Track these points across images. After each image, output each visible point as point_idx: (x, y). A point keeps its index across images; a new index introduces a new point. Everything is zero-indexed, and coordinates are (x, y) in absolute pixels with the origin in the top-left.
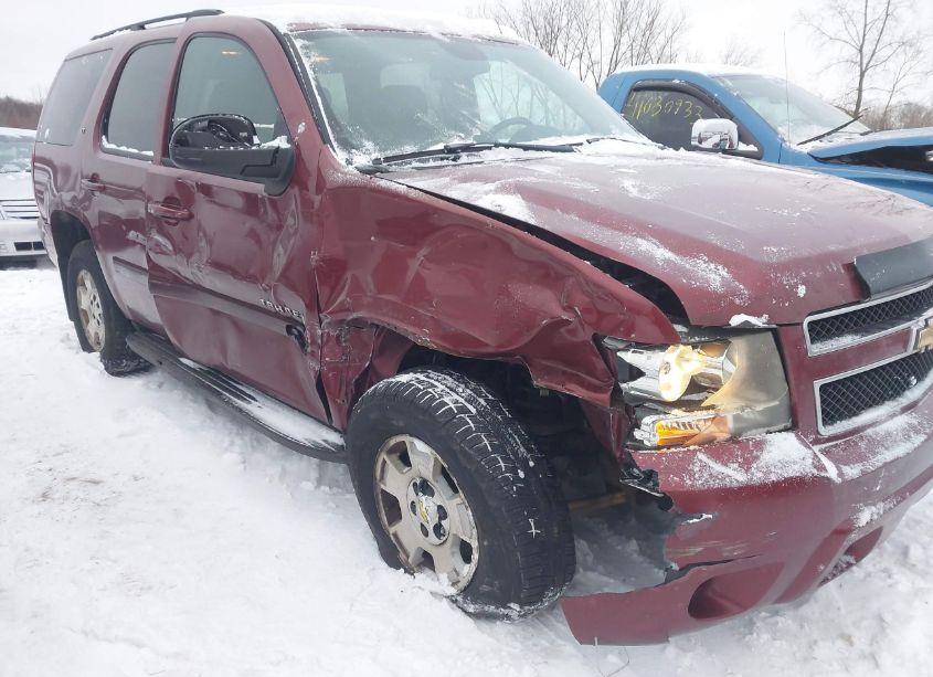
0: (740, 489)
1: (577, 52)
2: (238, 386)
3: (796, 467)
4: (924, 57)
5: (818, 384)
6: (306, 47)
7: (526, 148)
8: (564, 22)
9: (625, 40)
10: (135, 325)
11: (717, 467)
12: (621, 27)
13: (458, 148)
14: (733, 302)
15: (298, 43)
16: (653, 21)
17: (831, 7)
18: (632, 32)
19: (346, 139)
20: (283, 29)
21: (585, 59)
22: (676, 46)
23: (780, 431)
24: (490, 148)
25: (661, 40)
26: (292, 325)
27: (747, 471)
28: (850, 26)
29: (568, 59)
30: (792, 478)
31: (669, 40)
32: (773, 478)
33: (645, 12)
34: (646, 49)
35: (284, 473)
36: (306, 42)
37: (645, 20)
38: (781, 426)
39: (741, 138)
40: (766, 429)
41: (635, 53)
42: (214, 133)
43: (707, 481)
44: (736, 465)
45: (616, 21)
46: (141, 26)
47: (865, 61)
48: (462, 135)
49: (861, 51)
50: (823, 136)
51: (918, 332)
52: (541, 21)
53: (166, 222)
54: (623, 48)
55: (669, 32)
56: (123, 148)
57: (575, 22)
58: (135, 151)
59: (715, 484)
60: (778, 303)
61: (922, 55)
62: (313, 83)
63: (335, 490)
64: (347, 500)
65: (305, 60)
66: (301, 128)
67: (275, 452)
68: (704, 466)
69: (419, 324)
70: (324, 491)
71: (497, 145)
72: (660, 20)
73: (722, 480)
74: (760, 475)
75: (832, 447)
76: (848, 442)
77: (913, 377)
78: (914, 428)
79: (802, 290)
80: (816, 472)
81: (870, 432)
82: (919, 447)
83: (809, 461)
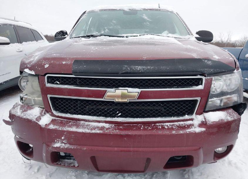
5: (49, 96)
11: (18, 110)
23: (41, 108)
43: (14, 112)
44: (21, 111)
60: (38, 68)
75: (60, 120)
76: (67, 121)
77: (118, 112)
78: (102, 128)
79: (47, 66)
80: (35, 120)
81: (82, 122)
82: (92, 133)
83: (36, 117)
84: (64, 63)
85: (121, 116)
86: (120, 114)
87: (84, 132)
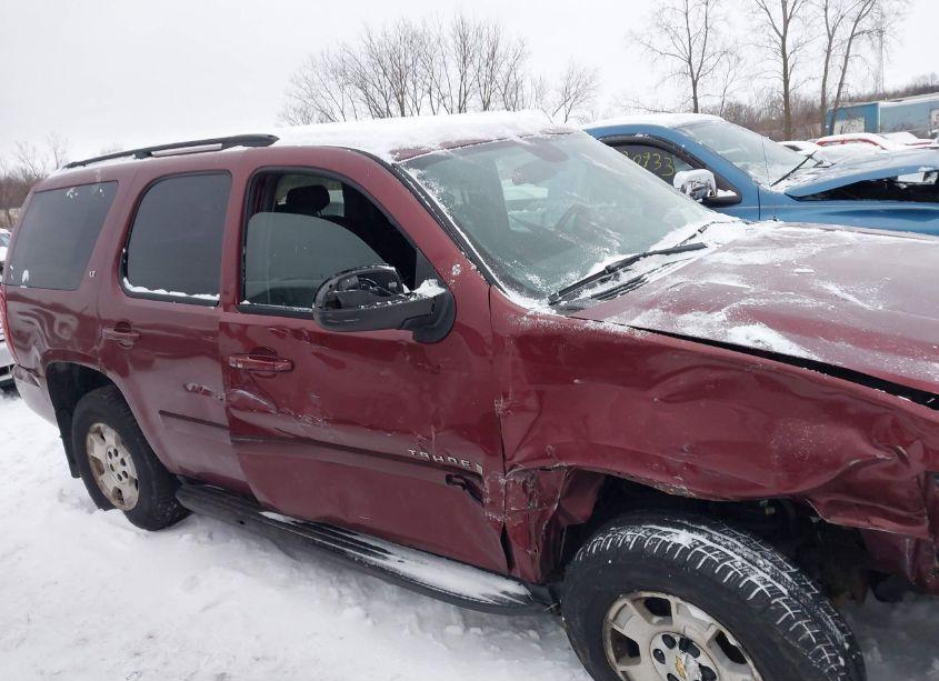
1: (426, 88)
2: (353, 537)
4: (745, 63)
6: (421, 177)
7: (668, 253)
8: (409, 62)
9: (471, 70)
10: (180, 478)
12: (465, 59)
13: (617, 267)
15: (413, 173)
16: (494, 51)
17: (658, 25)
18: (476, 61)
19: (509, 277)
20: (389, 160)
21: (434, 94)
22: (519, 73)
25: (505, 68)
26: (456, 475)
28: (677, 41)
29: (419, 97)
31: (512, 68)
34: (492, 78)
35: (421, 621)
36: (419, 172)
37: (486, 50)
41: (482, 83)
42: (366, 289)
45: (458, 54)
46: (147, 153)
47: (695, 72)
48: (606, 249)
49: (690, 62)
52: (387, 62)
53: (256, 375)
54: (470, 79)
55: (511, 60)
56: (162, 292)
57: (419, 60)
58: (183, 295)
61: (742, 62)
62: (450, 218)
63: (487, 630)
64: (505, 638)
65: (429, 192)
66: (456, 270)
67: (395, 597)
69: (670, 471)
70: (475, 633)
72: (501, 49)
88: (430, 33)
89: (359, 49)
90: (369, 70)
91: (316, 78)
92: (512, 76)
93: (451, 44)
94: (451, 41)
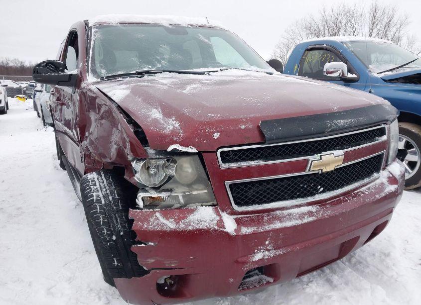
0: (170, 232)
3: (205, 224)
5: (227, 183)
6: (96, 32)
7: (180, 73)
11: (163, 220)
13: (143, 72)
14: (172, 139)
15: (94, 30)
16: (390, 21)
18: (378, 27)
19: (95, 69)
20: (91, 25)
22: (402, 32)
23: (209, 206)
24: (161, 72)
25: (394, 30)
27: (177, 223)
30: (201, 230)
32: (190, 228)
33: (386, 17)
36: (97, 30)
38: (210, 203)
39: (350, 71)
40: (201, 204)
43: (154, 227)
44: (172, 220)
45: (370, 22)
48: (150, 67)
50: (394, 69)
51: (312, 161)
59: (158, 228)
60: (199, 141)
65: (93, 37)
66: (81, 65)
68: (157, 219)
71: (164, 71)
73: (163, 226)
74: (183, 226)
75: (247, 217)
76: (258, 216)
77: (320, 187)
78: (310, 214)
79: (216, 135)
80: (216, 228)
81: (278, 212)
82: (306, 224)
83: (216, 222)
84: (243, 127)
85: (323, 192)
86: (322, 189)
87: (295, 224)
88: (357, 10)
89: (318, 18)
90: (322, 28)
91: (297, 31)
92: (397, 34)
93: (368, 18)
94: (368, 15)
